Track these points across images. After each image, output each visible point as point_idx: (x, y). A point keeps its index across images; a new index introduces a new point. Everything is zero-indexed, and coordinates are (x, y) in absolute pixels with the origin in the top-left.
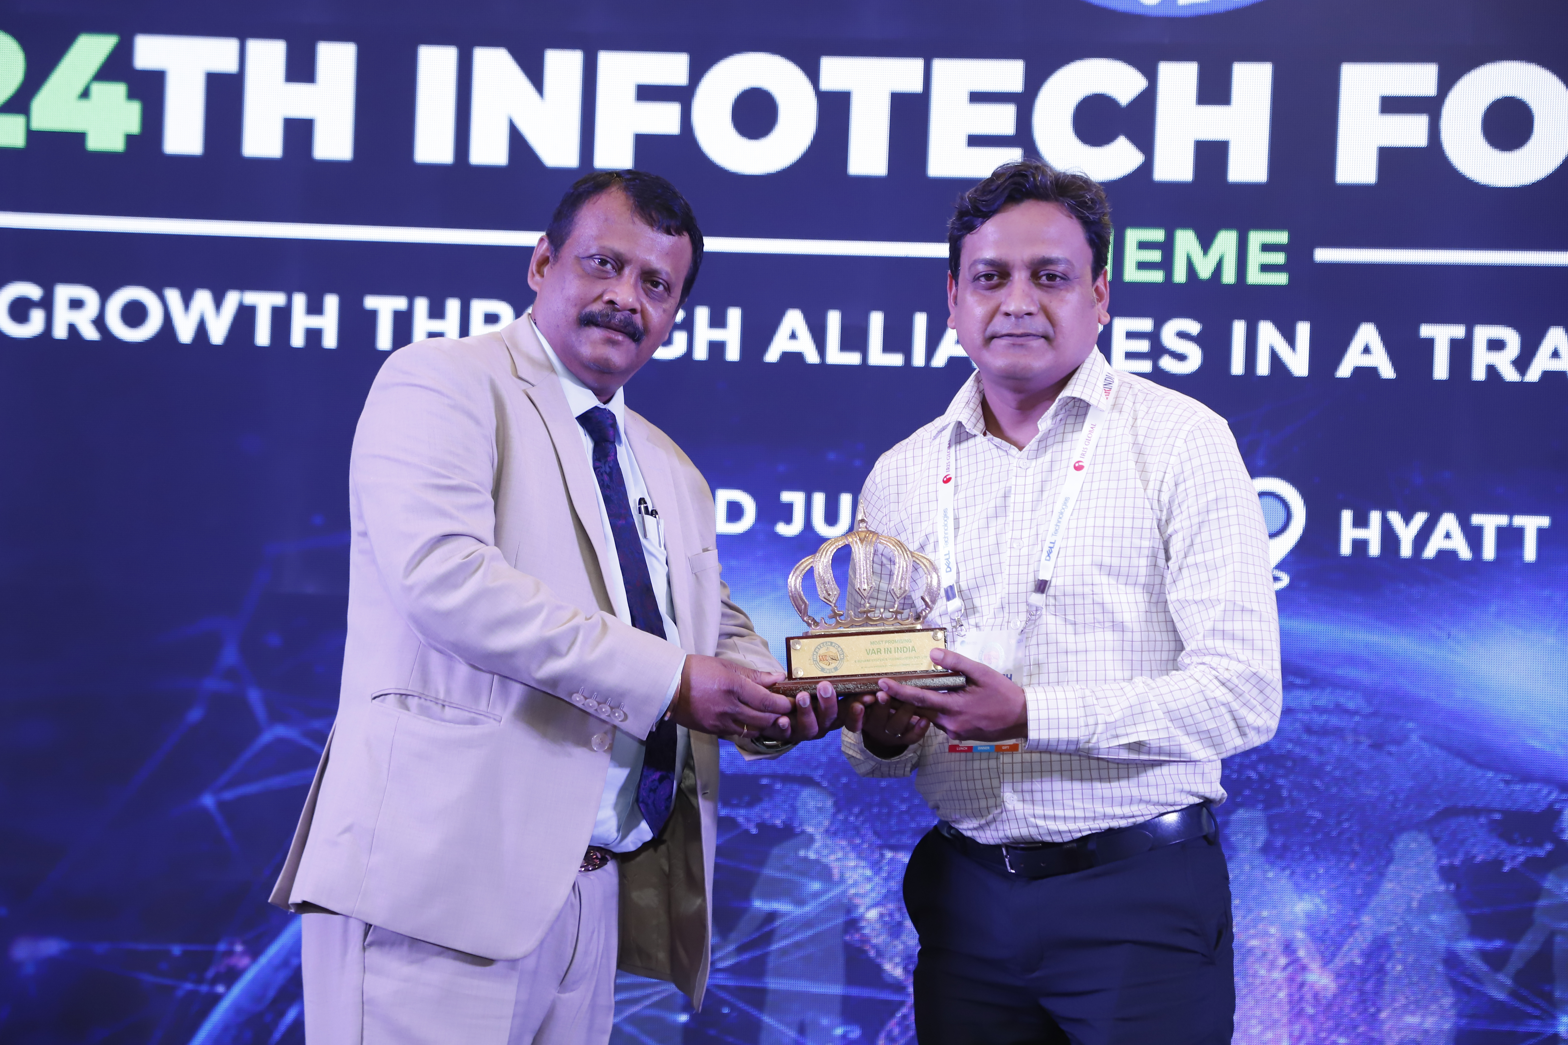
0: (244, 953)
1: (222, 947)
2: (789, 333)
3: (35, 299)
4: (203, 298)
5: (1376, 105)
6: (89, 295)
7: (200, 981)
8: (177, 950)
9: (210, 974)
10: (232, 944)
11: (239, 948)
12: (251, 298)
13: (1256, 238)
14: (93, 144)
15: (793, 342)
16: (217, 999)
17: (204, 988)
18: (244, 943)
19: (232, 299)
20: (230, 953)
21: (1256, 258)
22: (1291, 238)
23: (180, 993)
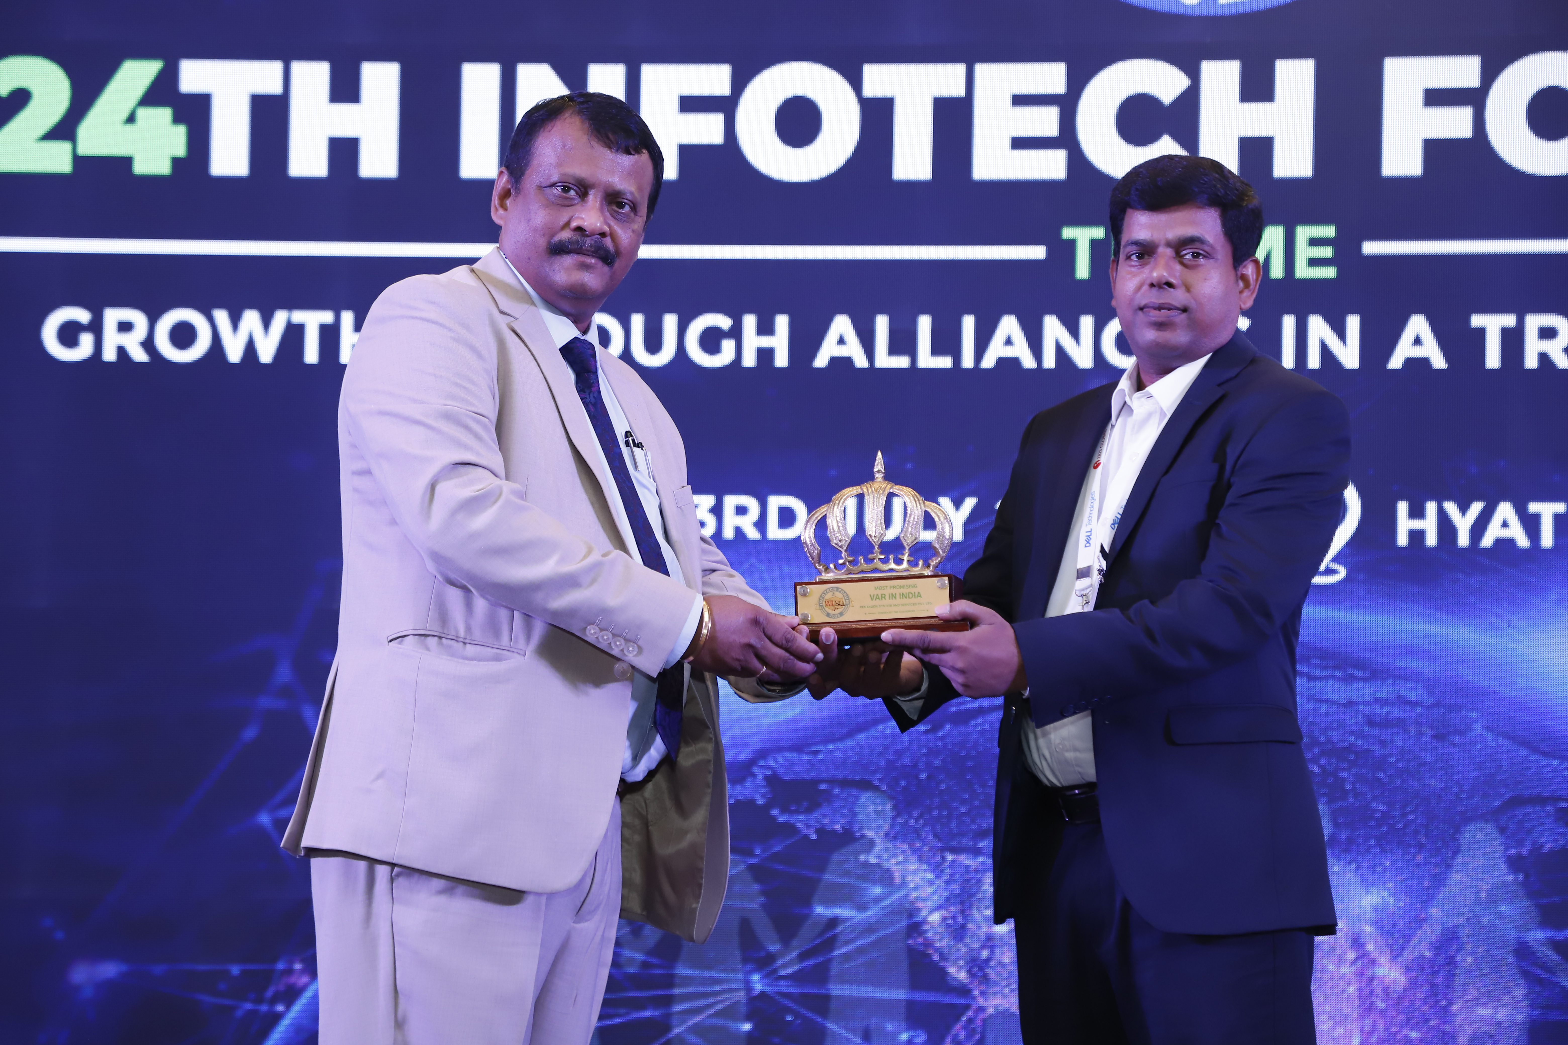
0: (303, 972)
1: (281, 965)
2: (837, 338)
3: (84, 323)
4: (251, 318)
5: (1420, 97)
6: (138, 318)
7: (259, 1000)
8: (235, 970)
9: (269, 993)
10: (291, 962)
11: (298, 966)
12: (298, 316)
13: (1303, 233)
14: (140, 168)
15: (841, 347)
16: (277, 1018)
17: (264, 1008)
18: (302, 961)
19: (280, 318)
20: (289, 971)
21: (1303, 252)
22: (1338, 231)
23: (239, 1013)
